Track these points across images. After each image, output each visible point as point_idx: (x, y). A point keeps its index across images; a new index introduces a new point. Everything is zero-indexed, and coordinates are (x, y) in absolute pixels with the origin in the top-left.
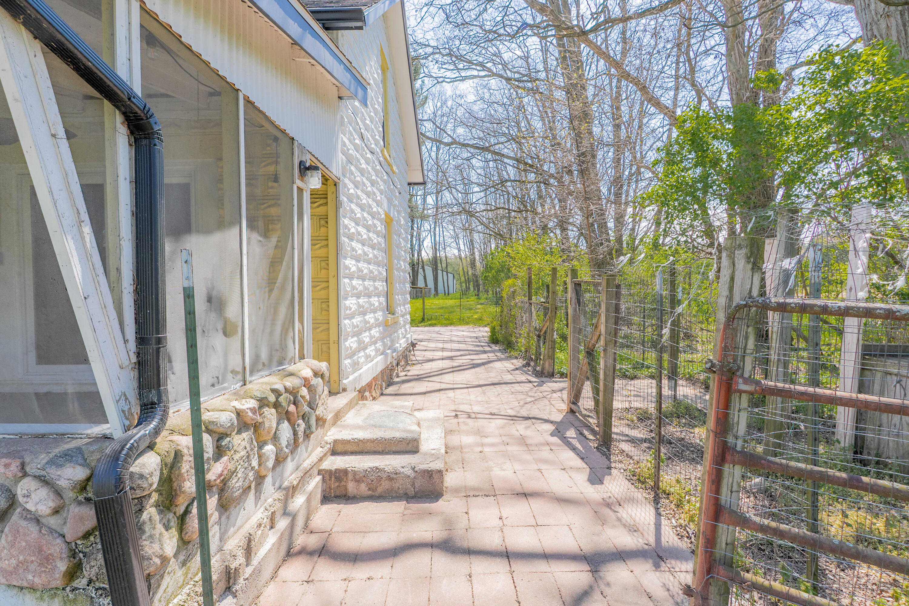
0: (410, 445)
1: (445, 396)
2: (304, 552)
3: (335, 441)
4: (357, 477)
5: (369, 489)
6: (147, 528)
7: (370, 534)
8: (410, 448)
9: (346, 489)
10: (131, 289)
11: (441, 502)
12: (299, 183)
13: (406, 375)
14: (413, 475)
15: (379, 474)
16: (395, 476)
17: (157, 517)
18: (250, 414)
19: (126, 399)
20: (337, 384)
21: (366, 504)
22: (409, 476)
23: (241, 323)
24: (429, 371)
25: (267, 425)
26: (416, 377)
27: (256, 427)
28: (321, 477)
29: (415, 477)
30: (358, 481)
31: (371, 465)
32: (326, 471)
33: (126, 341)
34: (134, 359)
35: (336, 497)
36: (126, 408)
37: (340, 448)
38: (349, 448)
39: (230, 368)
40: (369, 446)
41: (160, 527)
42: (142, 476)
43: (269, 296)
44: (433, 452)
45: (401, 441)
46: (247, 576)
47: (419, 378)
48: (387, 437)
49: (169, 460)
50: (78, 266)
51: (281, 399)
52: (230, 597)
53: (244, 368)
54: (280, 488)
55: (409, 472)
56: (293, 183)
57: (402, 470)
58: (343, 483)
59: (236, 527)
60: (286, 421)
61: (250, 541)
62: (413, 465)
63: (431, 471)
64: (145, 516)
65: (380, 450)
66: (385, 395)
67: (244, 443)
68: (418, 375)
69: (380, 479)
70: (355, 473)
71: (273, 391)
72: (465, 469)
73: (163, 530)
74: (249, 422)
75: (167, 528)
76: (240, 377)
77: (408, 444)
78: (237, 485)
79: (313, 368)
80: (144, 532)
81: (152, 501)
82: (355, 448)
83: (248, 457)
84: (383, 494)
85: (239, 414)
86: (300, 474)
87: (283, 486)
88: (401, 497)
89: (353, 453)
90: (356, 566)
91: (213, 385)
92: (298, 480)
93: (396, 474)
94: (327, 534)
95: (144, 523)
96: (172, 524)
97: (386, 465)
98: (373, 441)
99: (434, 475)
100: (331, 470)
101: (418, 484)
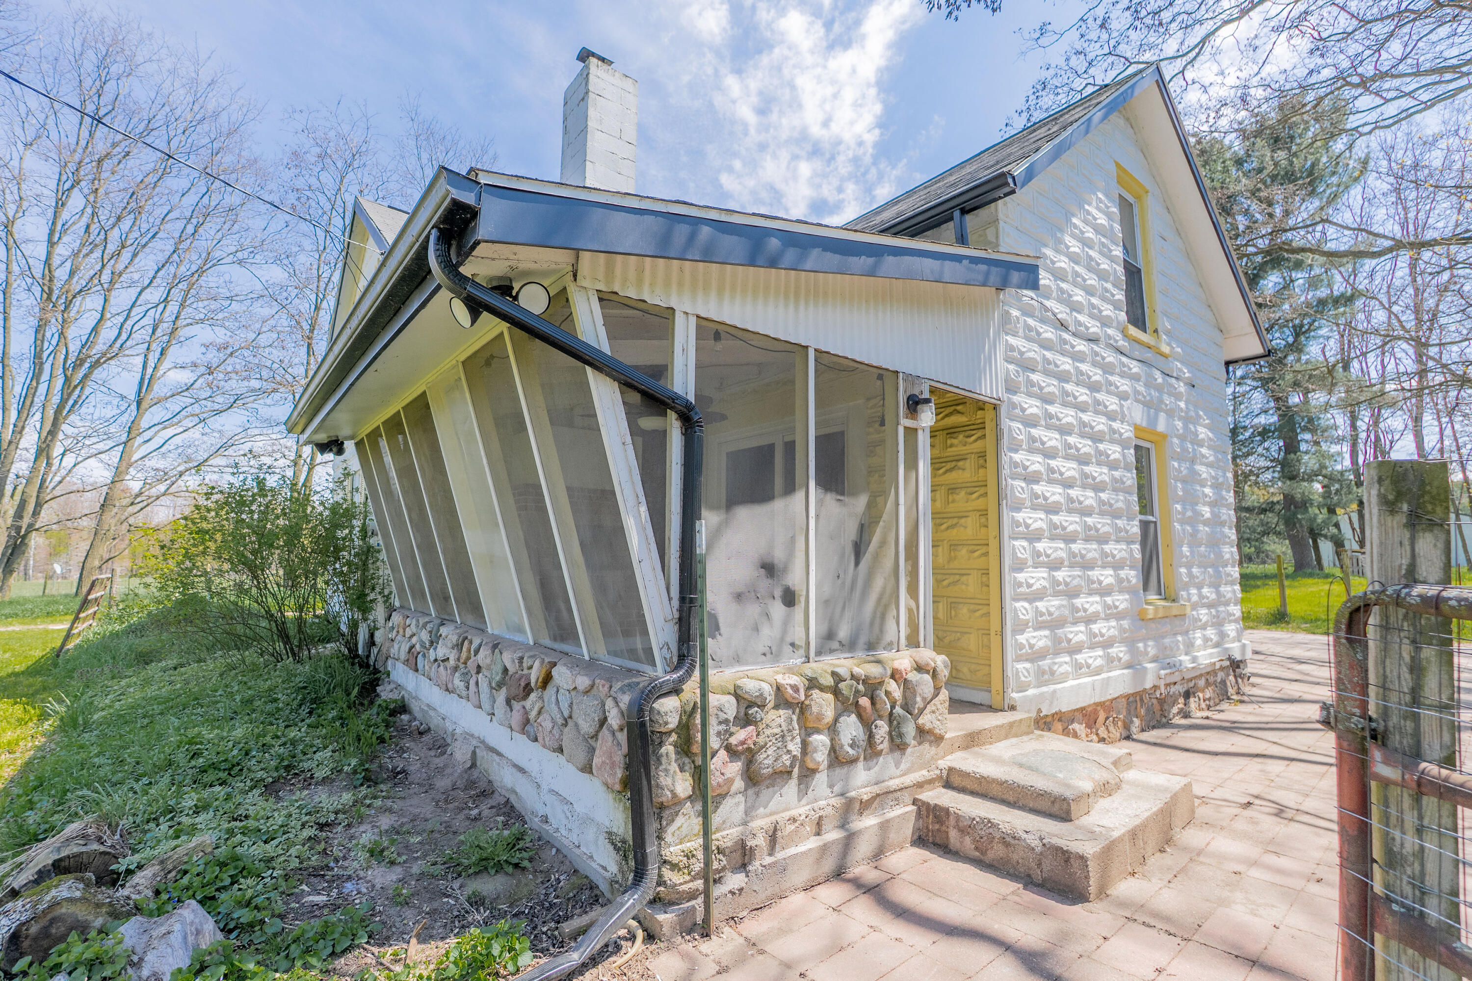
0: (1057, 806)
1: (1259, 767)
2: (857, 883)
3: (951, 770)
4: (961, 824)
5: (977, 848)
6: (664, 760)
7: (940, 899)
8: (1055, 809)
9: (948, 838)
10: (678, 554)
11: (1078, 908)
12: (909, 423)
13: (1207, 718)
14: (1039, 849)
15: (991, 830)
16: (1012, 842)
17: (673, 756)
18: (790, 691)
19: (669, 648)
20: (1000, 698)
21: (967, 867)
22: (1033, 849)
23: (804, 593)
24: (1270, 719)
25: (815, 709)
26: (1228, 724)
27: (802, 709)
28: (915, 808)
29: (1041, 853)
30: (963, 831)
31: (983, 814)
32: (924, 803)
33: (670, 599)
34: (677, 615)
35: (935, 844)
36: (668, 656)
37: (956, 780)
38: (969, 784)
39: (789, 640)
40: (995, 790)
41: (674, 767)
42: (659, 713)
43: (857, 563)
44: (1098, 829)
45: (1042, 795)
46: (765, 863)
47: (1232, 728)
48: (1022, 783)
49: (689, 708)
50: (636, 537)
51: (842, 685)
52: (744, 874)
53: (808, 644)
54: (842, 795)
55: (1035, 843)
56: (898, 424)
57: (1024, 836)
58: (944, 828)
59: (768, 810)
60: (853, 716)
61: (775, 830)
62: (1043, 834)
63: (1067, 851)
64: (663, 750)
65: (1011, 799)
66: (1133, 740)
67: (781, 721)
68: (1235, 722)
69: (990, 836)
70: (958, 817)
71: (834, 674)
72: (1171, 885)
73: (678, 770)
74: (790, 700)
75: (682, 770)
76: (802, 652)
77: (1053, 802)
78: (766, 762)
79: (917, 659)
80: (661, 764)
81: (671, 739)
82: (975, 787)
83: (783, 737)
84: (995, 863)
85: (779, 689)
86: (876, 789)
87: (848, 795)
88: (1022, 878)
89: (973, 793)
90: (896, 921)
91: (764, 654)
92: (870, 796)
93: (1014, 838)
94: (890, 876)
95: (662, 756)
96: (687, 768)
97: (1003, 822)
98: (1002, 783)
99: (1072, 861)
100: (928, 804)
101: (1047, 866)
